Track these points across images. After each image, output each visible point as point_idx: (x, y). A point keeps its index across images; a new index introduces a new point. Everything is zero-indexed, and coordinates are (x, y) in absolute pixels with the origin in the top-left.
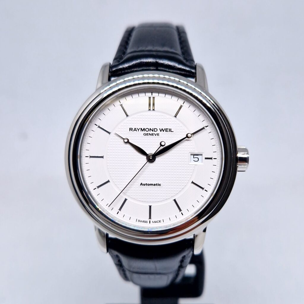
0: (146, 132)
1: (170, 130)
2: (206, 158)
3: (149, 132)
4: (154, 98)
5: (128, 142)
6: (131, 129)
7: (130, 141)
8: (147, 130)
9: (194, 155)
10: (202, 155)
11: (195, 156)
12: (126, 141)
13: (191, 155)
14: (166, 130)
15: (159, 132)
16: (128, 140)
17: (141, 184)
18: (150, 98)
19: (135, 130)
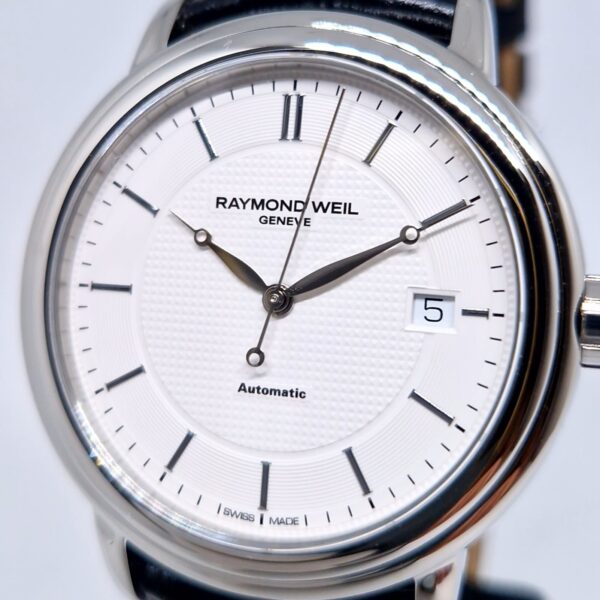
0: (268, 213)
1: (348, 209)
2: (466, 313)
3: (277, 213)
4: (300, 99)
5: (208, 244)
6: (220, 202)
7: (215, 241)
8: (272, 205)
9: (428, 298)
10: (451, 299)
11: (430, 304)
12: (202, 239)
13: (416, 296)
14: (334, 206)
15: (309, 212)
16: (209, 236)
17: (242, 388)
18: (288, 98)
19: (234, 203)
